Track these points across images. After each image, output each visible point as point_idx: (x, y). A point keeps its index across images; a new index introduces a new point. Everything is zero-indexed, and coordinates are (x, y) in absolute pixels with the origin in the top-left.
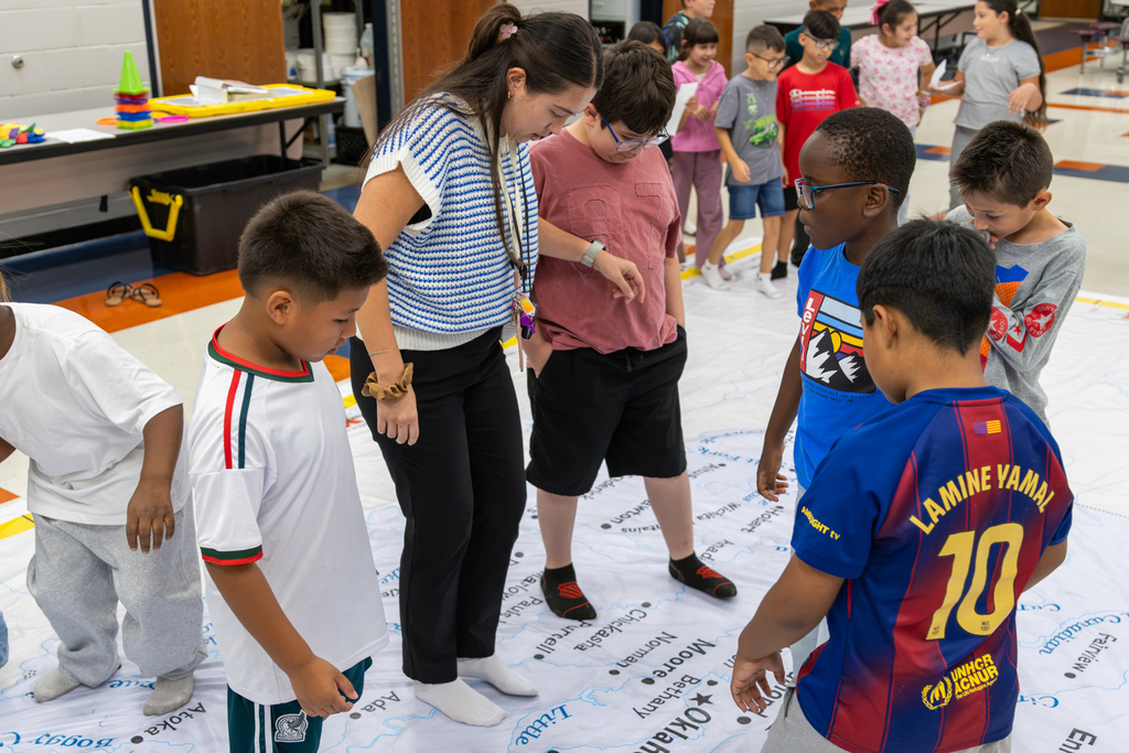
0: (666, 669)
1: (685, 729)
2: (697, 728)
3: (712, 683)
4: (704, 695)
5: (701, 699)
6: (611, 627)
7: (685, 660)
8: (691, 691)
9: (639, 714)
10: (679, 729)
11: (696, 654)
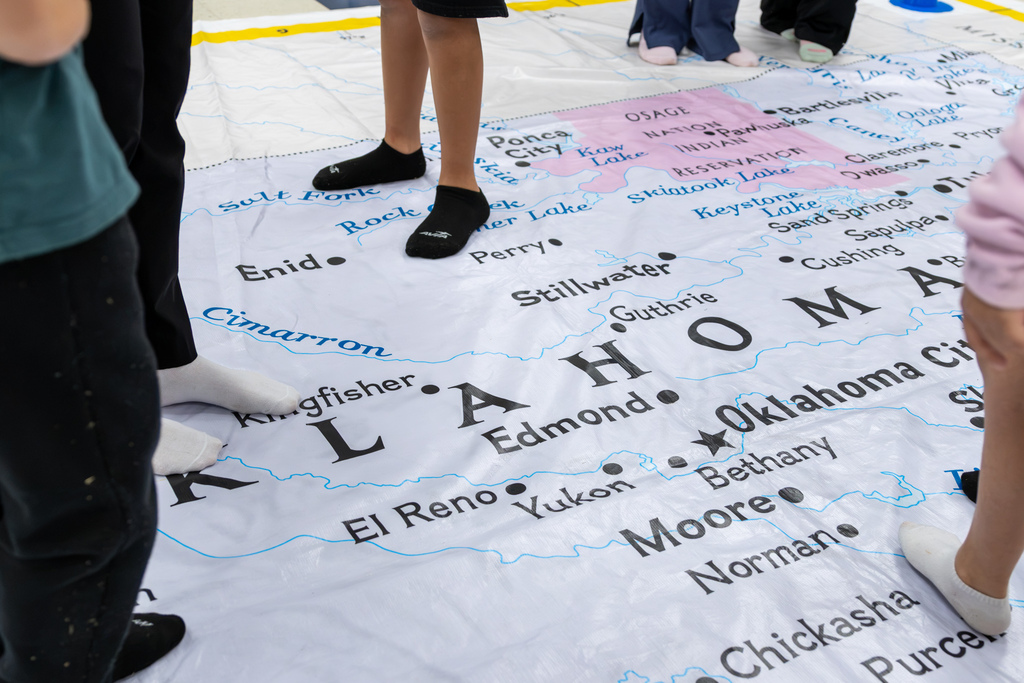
0: (746, 511)
1: (765, 410)
2: (746, 405)
3: (678, 463)
4: (705, 450)
5: (714, 442)
6: (820, 637)
7: (699, 517)
8: (724, 461)
9: (827, 448)
10: (774, 410)
11: (671, 525)
